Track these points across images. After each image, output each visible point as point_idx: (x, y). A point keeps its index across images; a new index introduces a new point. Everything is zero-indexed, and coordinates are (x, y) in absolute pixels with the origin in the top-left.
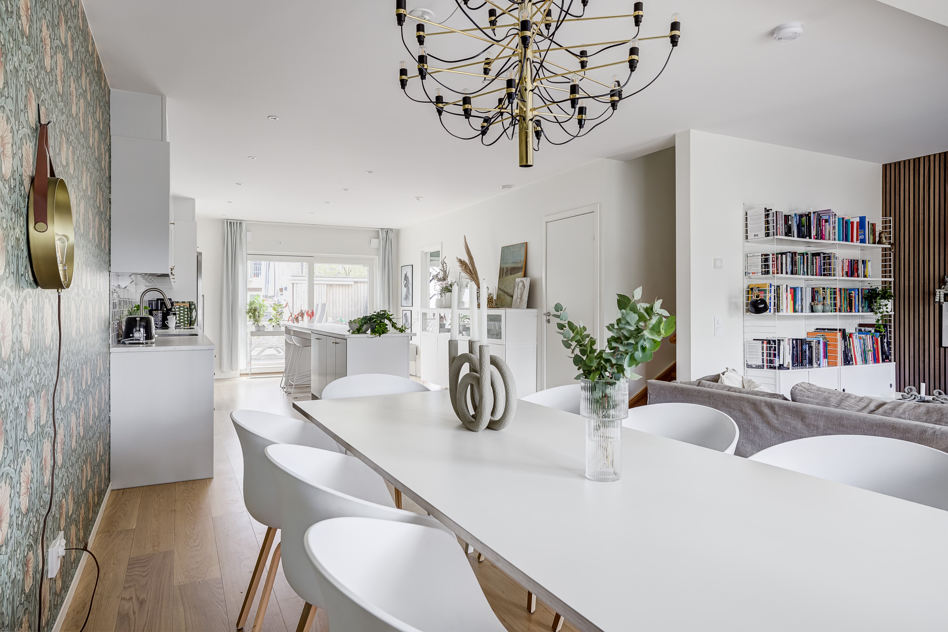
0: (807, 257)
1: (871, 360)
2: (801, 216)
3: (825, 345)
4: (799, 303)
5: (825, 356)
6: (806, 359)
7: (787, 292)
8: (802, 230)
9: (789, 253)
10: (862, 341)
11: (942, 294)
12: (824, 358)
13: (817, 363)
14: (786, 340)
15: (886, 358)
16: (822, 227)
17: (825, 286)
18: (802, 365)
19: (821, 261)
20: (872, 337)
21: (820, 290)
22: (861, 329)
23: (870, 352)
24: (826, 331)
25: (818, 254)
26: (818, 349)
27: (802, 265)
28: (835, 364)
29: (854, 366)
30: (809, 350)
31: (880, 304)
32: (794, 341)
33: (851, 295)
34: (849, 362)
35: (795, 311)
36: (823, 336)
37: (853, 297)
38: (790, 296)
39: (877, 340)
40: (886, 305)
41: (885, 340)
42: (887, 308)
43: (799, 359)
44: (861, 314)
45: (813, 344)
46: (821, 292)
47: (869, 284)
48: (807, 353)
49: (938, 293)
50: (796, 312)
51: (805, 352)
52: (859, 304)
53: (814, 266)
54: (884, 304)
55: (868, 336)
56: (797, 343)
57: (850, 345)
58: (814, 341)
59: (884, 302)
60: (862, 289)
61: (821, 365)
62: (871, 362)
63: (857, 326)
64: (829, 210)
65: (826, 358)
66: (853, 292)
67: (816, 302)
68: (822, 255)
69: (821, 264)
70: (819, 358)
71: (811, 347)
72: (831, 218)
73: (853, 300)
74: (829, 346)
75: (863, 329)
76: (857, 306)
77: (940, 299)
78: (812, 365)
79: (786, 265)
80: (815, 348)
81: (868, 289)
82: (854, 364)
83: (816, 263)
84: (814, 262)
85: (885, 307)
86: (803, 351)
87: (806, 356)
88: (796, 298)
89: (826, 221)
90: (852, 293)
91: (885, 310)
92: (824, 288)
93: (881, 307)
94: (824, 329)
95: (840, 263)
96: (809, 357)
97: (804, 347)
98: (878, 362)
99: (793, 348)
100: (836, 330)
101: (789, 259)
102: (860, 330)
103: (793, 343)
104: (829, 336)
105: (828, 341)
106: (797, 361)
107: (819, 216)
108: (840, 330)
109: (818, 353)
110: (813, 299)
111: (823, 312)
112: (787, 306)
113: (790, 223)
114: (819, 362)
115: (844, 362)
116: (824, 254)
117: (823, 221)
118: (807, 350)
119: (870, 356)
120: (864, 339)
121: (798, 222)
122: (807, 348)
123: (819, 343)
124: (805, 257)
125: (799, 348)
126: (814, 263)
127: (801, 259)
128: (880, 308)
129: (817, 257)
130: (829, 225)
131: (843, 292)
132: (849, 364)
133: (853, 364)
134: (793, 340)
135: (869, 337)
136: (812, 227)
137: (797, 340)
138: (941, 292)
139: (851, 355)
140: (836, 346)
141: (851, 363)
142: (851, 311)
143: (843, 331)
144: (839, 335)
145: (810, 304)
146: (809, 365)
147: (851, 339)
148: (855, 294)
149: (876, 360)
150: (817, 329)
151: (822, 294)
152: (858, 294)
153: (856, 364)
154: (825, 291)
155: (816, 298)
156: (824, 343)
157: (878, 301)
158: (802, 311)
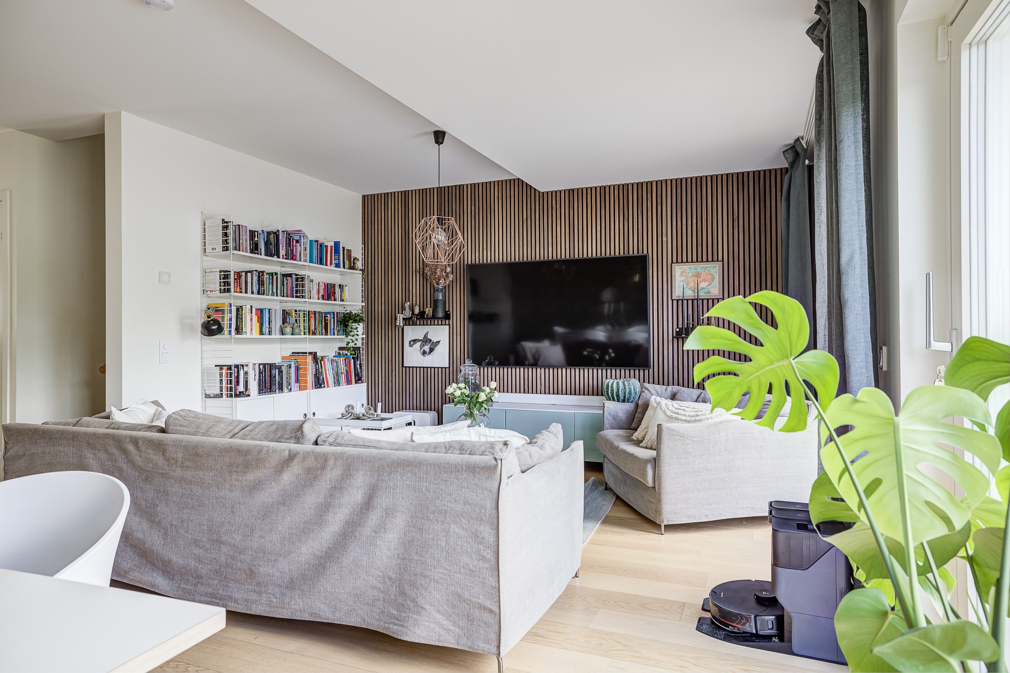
0: (277, 278)
1: (344, 382)
2: (269, 233)
3: (297, 369)
4: (266, 325)
5: (297, 381)
6: (275, 385)
7: (251, 313)
8: (270, 248)
9: (255, 272)
10: (335, 364)
11: (401, 318)
12: (296, 382)
13: (288, 388)
14: (251, 366)
15: (359, 379)
16: (293, 247)
17: (298, 309)
18: (270, 391)
19: (292, 282)
20: (345, 360)
21: (292, 312)
22: (341, 352)
23: (343, 375)
25: (290, 275)
26: (289, 373)
27: (270, 286)
28: (306, 388)
29: (326, 389)
30: (279, 374)
31: (352, 327)
32: (261, 366)
34: (321, 385)
35: (261, 333)
36: (295, 359)
37: (329, 321)
38: (255, 318)
39: (350, 362)
40: (358, 328)
41: (358, 363)
43: (268, 385)
44: (336, 337)
45: (284, 369)
46: (294, 315)
47: (345, 308)
48: (277, 378)
49: (398, 318)
50: (263, 334)
51: (275, 377)
52: (334, 327)
53: (285, 286)
54: (356, 327)
55: (341, 358)
56: (264, 367)
57: (322, 368)
58: (285, 365)
59: (355, 325)
60: (337, 313)
61: (293, 389)
62: (344, 384)
63: (336, 350)
64: (300, 231)
65: (298, 382)
66: (328, 315)
67: (286, 324)
68: (294, 277)
69: (292, 286)
70: (290, 383)
71: (281, 372)
72: (302, 239)
73: (329, 323)
74: (301, 370)
76: (332, 330)
77: (400, 323)
78: (282, 390)
79: (252, 285)
80: (286, 373)
81: (343, 313)
82: (326, 387)
83: (287, 284)
84: (285, 283)
85: (356, 331)
86: (272, 377)
87: (275, 381)
88: (263, 320)
89: (297, 241)
90: (327, 317)
91: (356, 333)
92: (296, 311)
93: (353, 330)
94: (299, 353)
95: (316, 286)
96: (279, 382)
97: (273, 372)
98: (351, 384)
99: (260, 373)
100: (307, 353)
101: (255, 278)
102: (339, 354)
103: (259, 368)
104: (301, 359)
105: (299, 365)
106: (265, 387)
107: (289, 235)
108: (311, 353)
109: (289, 378)
110: (284, 321)
111: (293, 335)
112: (252, 329)
113: (256, 239)
114: (289, 387)
115: (316, 386)
116: (297, 275)
117: (294, 241)
118: (277, 375)
119: (343, 378)
120: (336, 362)
121: (266, 240)
122: (277, 373)
123: (290, 367)
124: (275, 277)
125: (268, 374)
126: (285, 284)
127: (269, 279)
128: (351, 331)
129: (289, 278)
130: (300, 245)
131: (317, 315)
132: (320, 387)
133: (325, 387)
134: (260, 365)
135: (343, 360)
136: (281, 246)
137: (264, 365)
138: (401, 317)
139: (323, 378)
140: (307, 370)
141: (322, 386)
142: (326, 334)
143: (315, 355)
144: (310, 358)
145: (281, 326)
146: (279, 391)
147: (322, 362)
148: (330, 317)
149: (349, 382)
150: (293, 353)
151: (294, 317)
152: (334, 318)
153: (328, 387)
154: (297, 314)
155: (288, 320)
156: (296, 367)
157: (350, 324)
158: (270, 333)
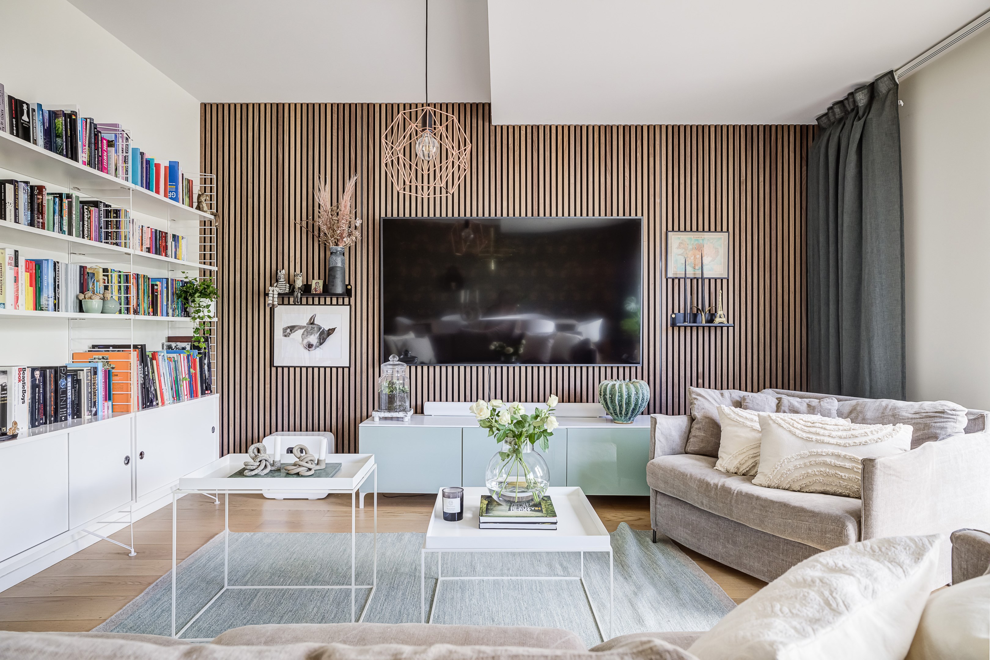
0: (70, 204)
1: (186, 394)
2: (53, 115)
3: (108, 375)
4: (48, 291)
5: (108, 397)
6: (66, 407)
7: (16, 265)
8: (55, 143)
9: (23, 184)
10: (172, 365)
12: (106, 400)
13: (91, 411)
14: (15, 373)
15: (206, 388)
16: (102, 153)
17: (109, 267)
18: (56, 421)
19: (99, 217)
20: (188, 357)
21: (98, 272)
22: (171, 345)
23: (184, 382)
24: (111, 349)
25: (96, 204)
26: (93, 385)
27: (57, 217)
28: (126, 410)
29: (160, 408)
30: (73, 387)
31: (199, 304)
32: (37, 374)
33: (156, 287)
34: (152, 402)
35: (38, 306)
36: (103, 358)
37: (159, 292)
38: (24, 277)
39: (195, 361)
40: (208, 306)
41: (206, 361)
42: (209, 311)
43: (50, 409)
44: (170, 318)
45: (83, 376)
46: (101, 277)
47: (183, 272)
48: (69, 394)
49: (270, 292)
50: (42, 310)
51: (65, 392)
52: (167, 304)
53: (86, 223)
54: (205, 305)
55: (182, 355)
56: (43, 375)
57: (153, 372)
58: (85, 369)
59: (205, 301)
60: (172, 280)
61: (100, 413)
62: (186, 397)
63: (164, 340)
64: (116, 125)
65: (110, 399)
66: (158, 283)
67: (89, 294)
68: (102, 208)
69: (99, 224)
70: (95, 402)
71: (77, 382)
72: (120, 140)
73: (159, 296)
74: (115, 378)
75: (173, 345)
76: (165, 308)
78: (79, 416)
79: (16, 209)
80: (87, 384)
81: (182, 281)
82: (160, 404)
83: (89, 218)
84: (86, 217)
85: (206, 310)
86: (60, 392)
87: (66, 401)
88: (41, 282)
89: (110, 144)
90: (157, 285)
91: (206, 314)
92: (105, 270)
93: (201, 309)
94: (108, 347)
95: (137, 231)
96: (73, 402)
97: (62, 382)
98: (197, 396)
99: (34, 386)
100: (128, 347)
101: (23, 198)
102: (170, 347)
103: (33, 376)
104: (115, 358)
105: (113, 368)
106: (45, 414)
107: (95, 128)
108: (135, 347)
109: (93, 393)
110: (83, 288)
111: (102, 313)
112: (17, 298)
113: (25, 118)
114: (94, 410)
115: (143, 404)
116: (107, 206)
117: (105, 141)
118: (69, 388)
119: (184, 388)
120: (175, 361)
121: (47, 125)
122: (69, 384)
123: (95, 373)
124: (66, 202)
125: (50, 387)
126: (86, 219)
127: (54, 203)
128: (198, 311)
129: (92, 209)
130: (116, 152)
131: (141, 281)
132: (151, 405)
133: (158, 404)
134: (33, 370)
135: (184, 357)
136: (80, 143)
137: (43, 370)
138: (275, 291)
139: (155, 390)
140: (128, 376)
141: (154, 403)
142: (155, 313)
143: (141, 349)
144: (134, 356)
145: (77, 297)
146: (73, 418)
147: (154, 362)
148: (162, 287)
149: (193, 394)
150: (94, 347)
151: (102, 281)
152: (167, 288)
153: (163, 404)
154: (107, 276)
155: (90, 287)
156: (105, 371)
157: (197, 299)
158: (56, 307)
